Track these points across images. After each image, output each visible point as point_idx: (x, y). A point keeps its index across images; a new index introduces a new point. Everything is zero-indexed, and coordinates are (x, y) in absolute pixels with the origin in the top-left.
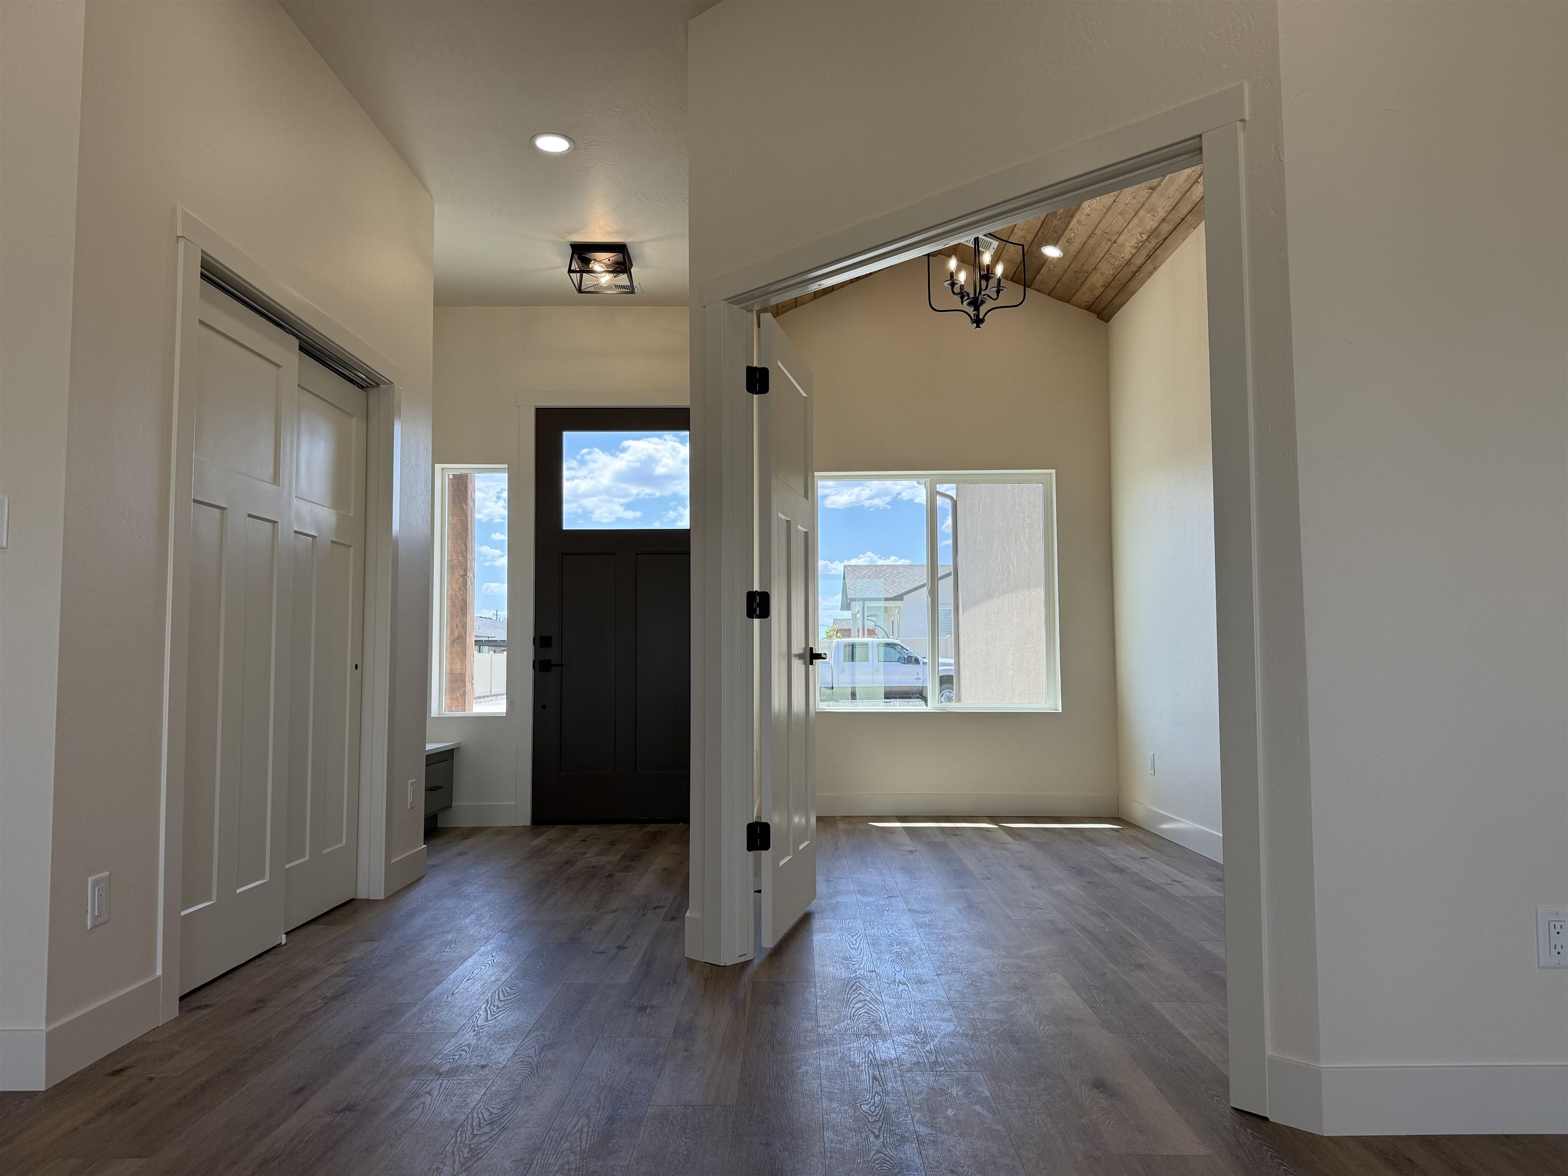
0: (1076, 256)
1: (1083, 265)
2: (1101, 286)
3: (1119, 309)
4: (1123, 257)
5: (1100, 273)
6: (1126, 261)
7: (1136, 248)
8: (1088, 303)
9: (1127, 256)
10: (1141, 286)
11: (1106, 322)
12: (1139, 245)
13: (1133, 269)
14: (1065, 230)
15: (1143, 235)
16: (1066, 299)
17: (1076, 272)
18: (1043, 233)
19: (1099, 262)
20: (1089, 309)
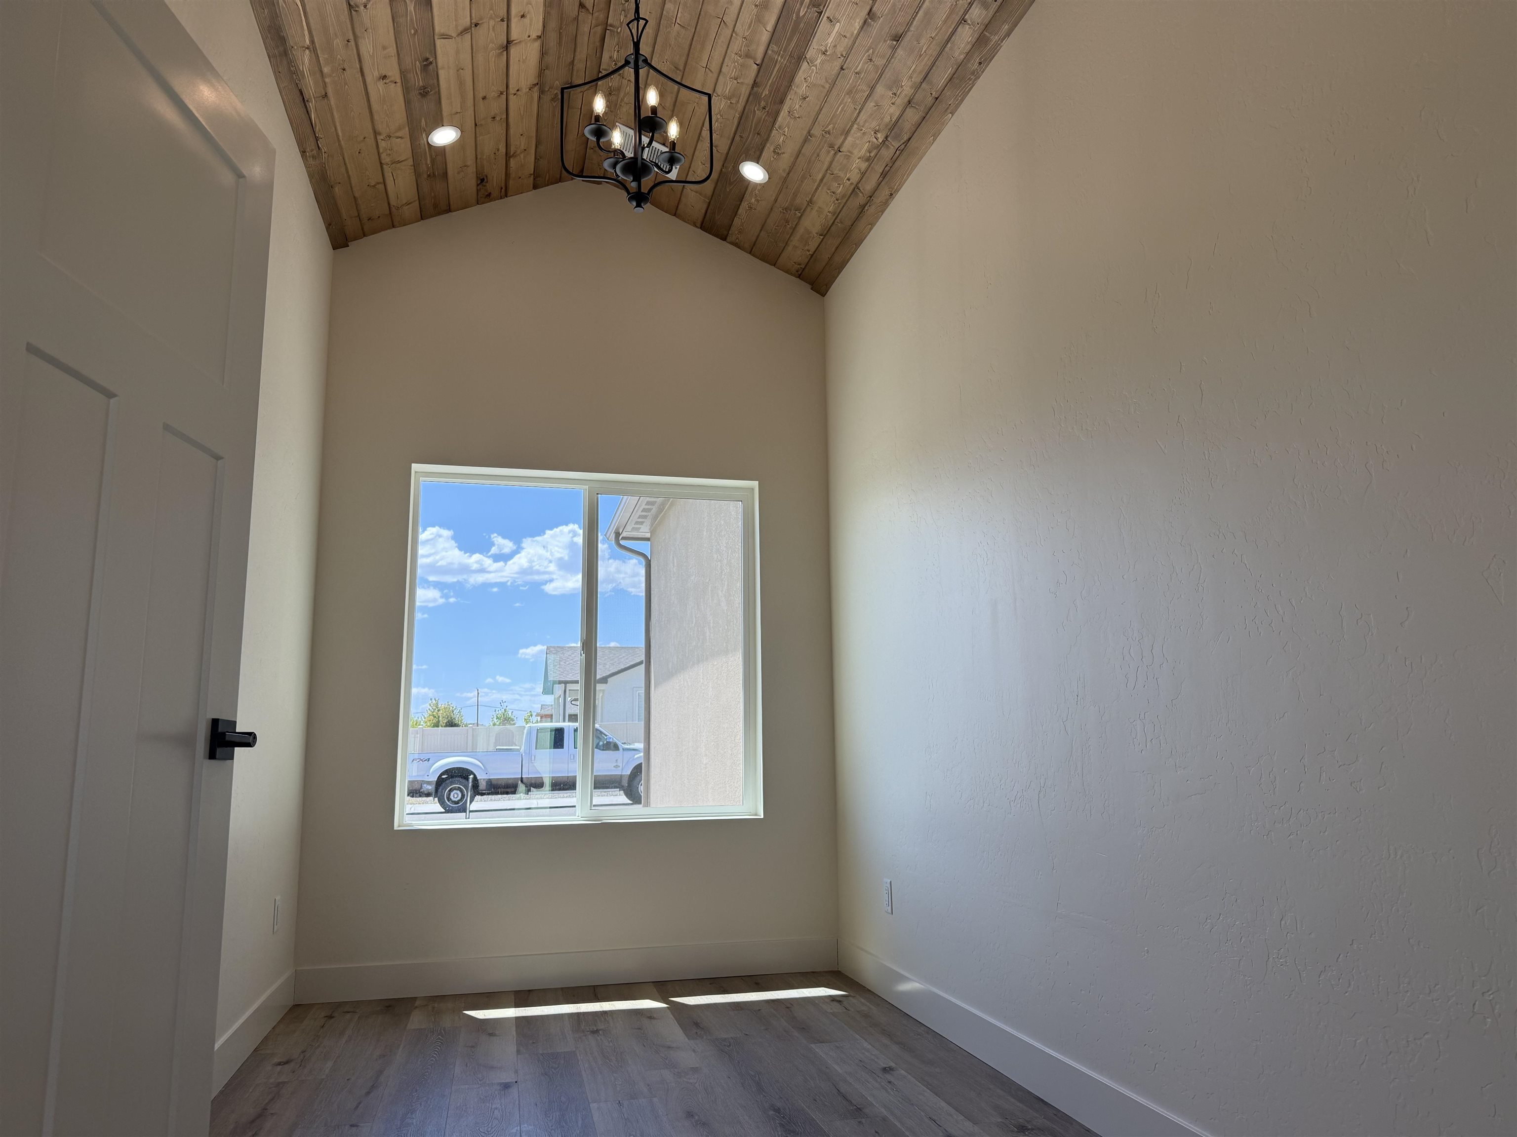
0: (785, 179)
1: (795, 195)
2: (817, 233)
3: (839, 273)
4: (848, 179)
5: (817, 211)
6: (853, 187)
7: (868, 160)
8: (800, 264)
9: (855, 176)
10: (871, 229)
11: (822, 295)
12: (872, 154)
13: (861, 199)
14: (771, 131)
15: (879, 135)
16: (771, 260)
17: (786, 209)
18: (741, 137)
19: (817, 189)
20: (801, 277)
